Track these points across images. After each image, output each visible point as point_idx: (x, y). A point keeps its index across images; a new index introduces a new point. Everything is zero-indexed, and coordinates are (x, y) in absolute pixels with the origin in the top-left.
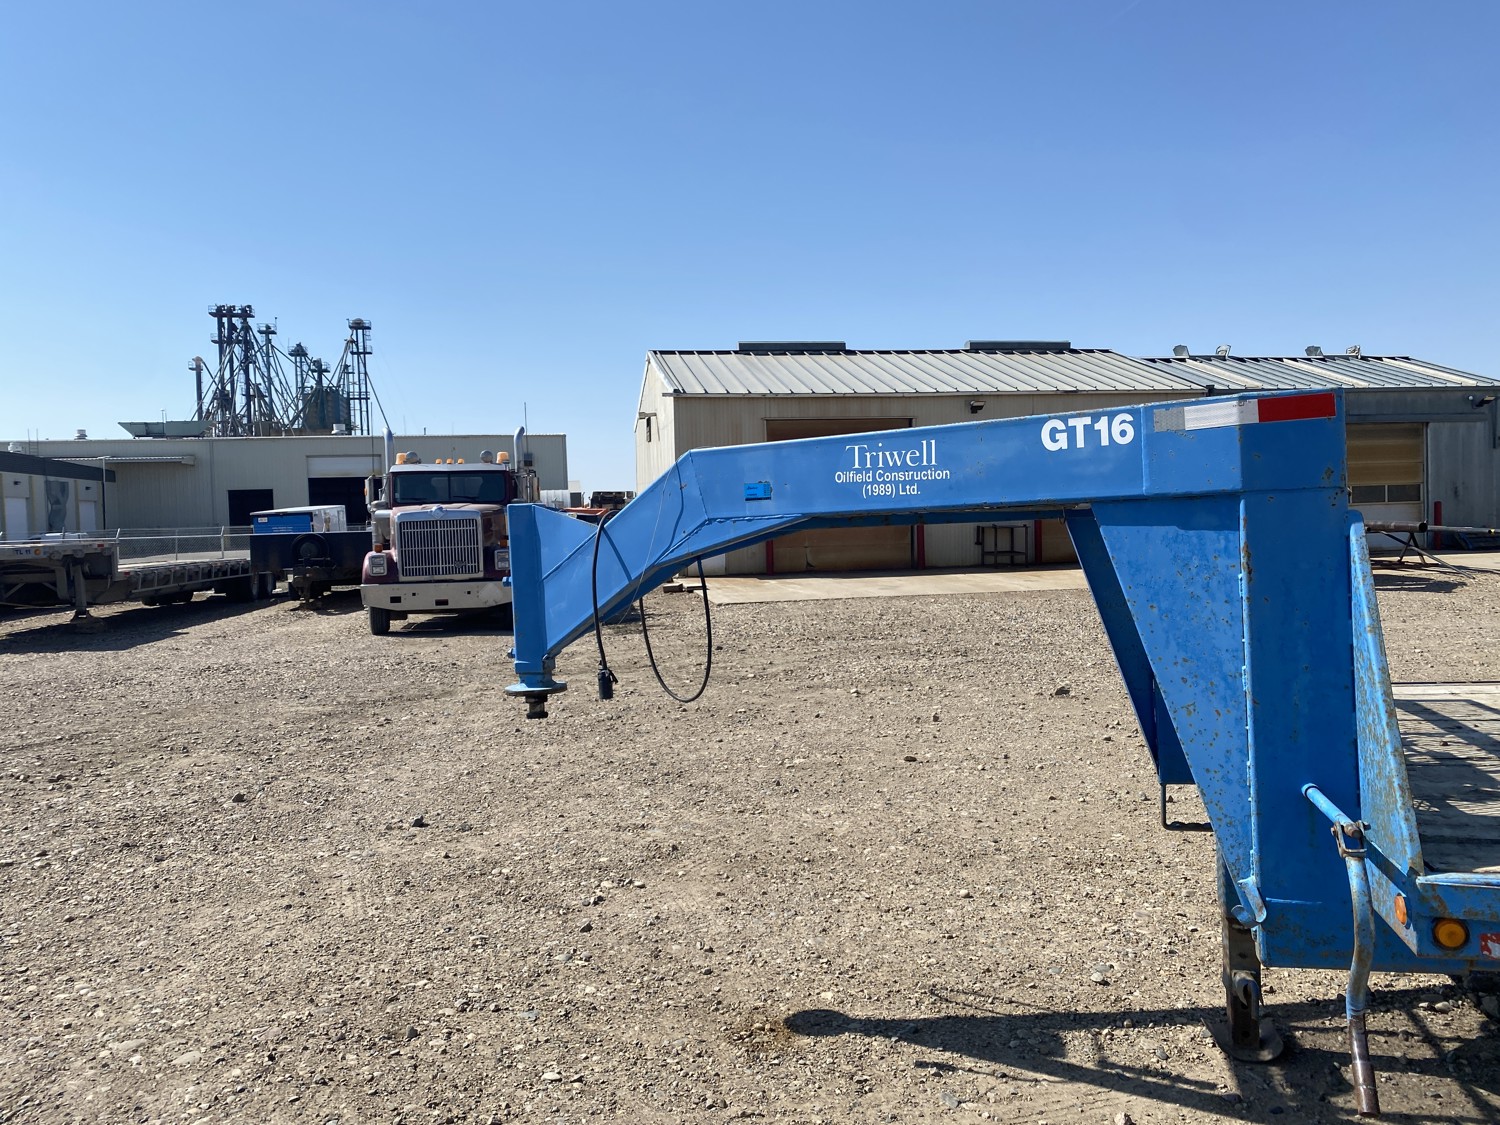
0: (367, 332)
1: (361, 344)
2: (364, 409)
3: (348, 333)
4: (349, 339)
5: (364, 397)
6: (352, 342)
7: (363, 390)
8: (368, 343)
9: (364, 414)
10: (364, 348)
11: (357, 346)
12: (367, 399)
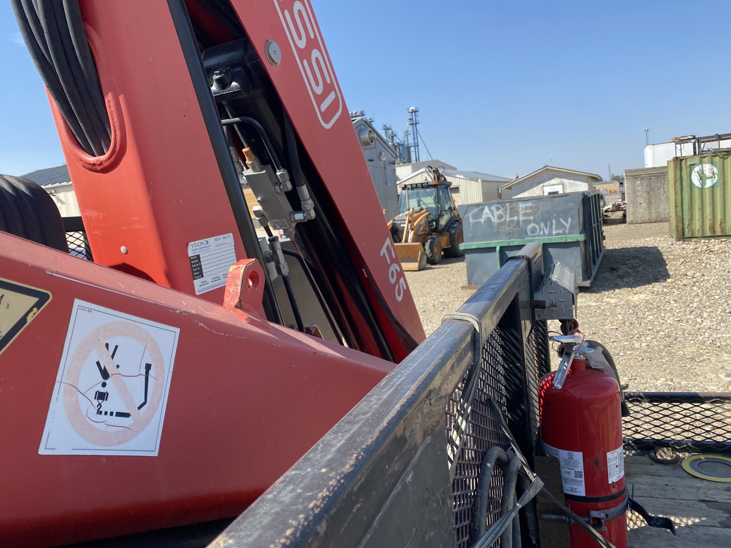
0: (416, 113)
1: (414, 119)
2: (417, 150)
3: (409, 116)
4: (409, 118)
5: (416, 145)
6: (411, 119)
7: (416, 141)
8: (417, 119)
9: (417, 153)
10: (416, 121)
11: (413, 121)
12: (418, 146)
